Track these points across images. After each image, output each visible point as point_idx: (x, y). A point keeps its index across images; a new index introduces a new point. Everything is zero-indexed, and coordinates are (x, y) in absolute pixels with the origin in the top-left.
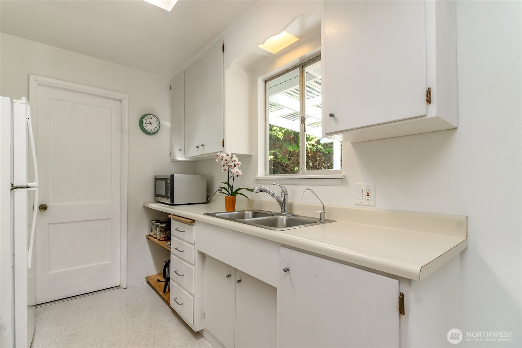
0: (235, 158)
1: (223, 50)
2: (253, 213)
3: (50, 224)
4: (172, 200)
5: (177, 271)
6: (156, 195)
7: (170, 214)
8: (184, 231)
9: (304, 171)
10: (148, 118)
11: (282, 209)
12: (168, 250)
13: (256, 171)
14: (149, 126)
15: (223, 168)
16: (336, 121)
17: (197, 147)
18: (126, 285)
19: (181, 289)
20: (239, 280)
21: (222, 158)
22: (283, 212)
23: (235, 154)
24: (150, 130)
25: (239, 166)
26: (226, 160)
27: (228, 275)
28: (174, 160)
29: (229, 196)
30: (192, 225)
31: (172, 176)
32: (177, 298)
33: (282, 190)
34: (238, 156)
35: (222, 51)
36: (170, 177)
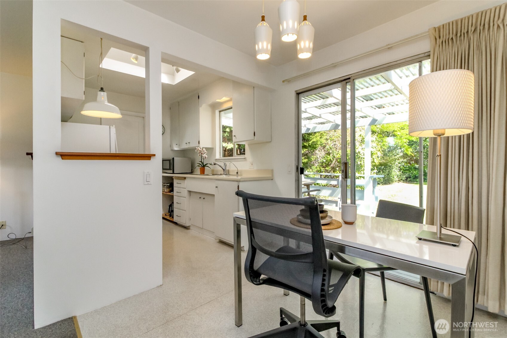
0: (204, 149)
1: (199, 98)
4: (173, 171)
5: (177, 203)
6: (163, 169)
7: (173, 177)
8: (181, 183)
9: (235, 155)
12: (172, 196)
13: (215, 156)
15: (199, 154)
16: (236, 138)
17: (186, 143)
19: (180, 210)
20: (204, 198)
22: (224, 173)
25: (206, 153)
26: (200, 151)
28: (173, 150)
29: (202, 167)
30: (184, 180)
31: (173, 158)
33: (224, 164)
34: (206, 148)
35: (198, 98)
36: (172, 159)
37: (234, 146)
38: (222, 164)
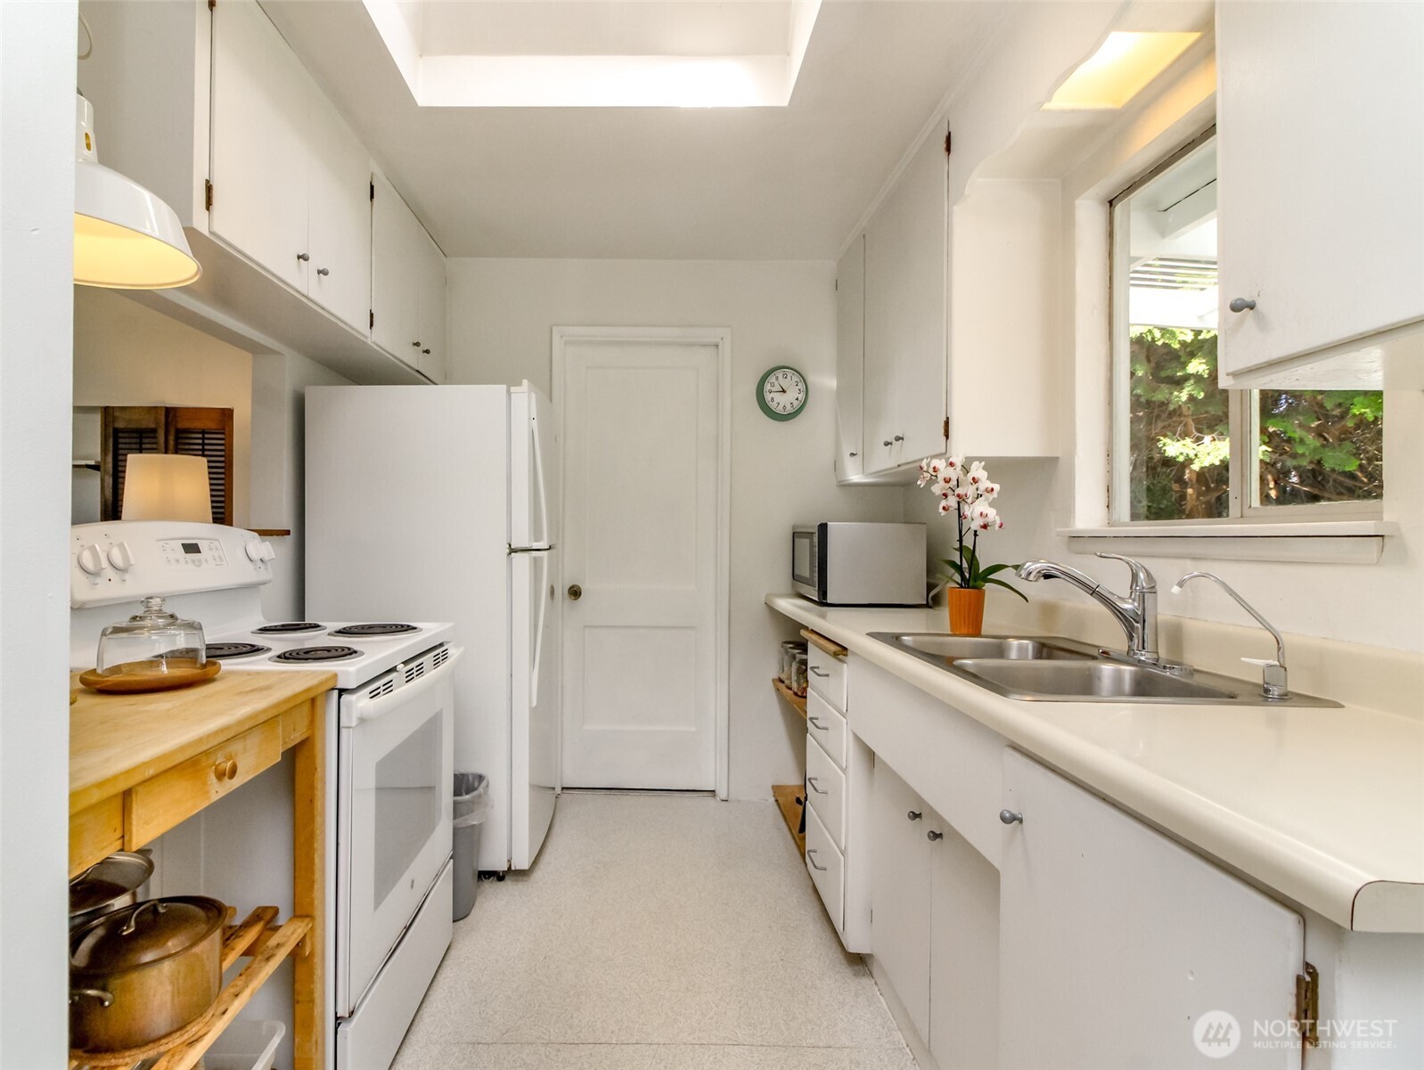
0: (978, 471)
1: (948, 149)
2: (1037, 645)
3: (585, 626)
4: (823, 592)
5: (816, 779)
6: (795, 577)
7: (806, 628)
8: (827, 675)
9: (1246, 507)
10: (777, 378)
11: (1131, 638)
12: (801, 716)
13: (1068, 510)
14: (778, 397)
15: (943, 503)
16: (1262, 323)
17: (887, 444)
18: (726, 792)
19: (824, 829)
20: (938, 833)
21: (934, 474)
22: (1135, 654)
23: (980, 459)
24: (781, 407)
25: (995, 495)
26: (947, 481)
27: (912, 812)
28: (844, 483)
29: (962, 587)
30: (840, 660)
31: (823, 528)
32: (815, 852)
33: (1135, 577)
34: (996, 467)
35: (945, 153)
36: (816, 530)
37: (1241, 449)
38: (1115, 581)
